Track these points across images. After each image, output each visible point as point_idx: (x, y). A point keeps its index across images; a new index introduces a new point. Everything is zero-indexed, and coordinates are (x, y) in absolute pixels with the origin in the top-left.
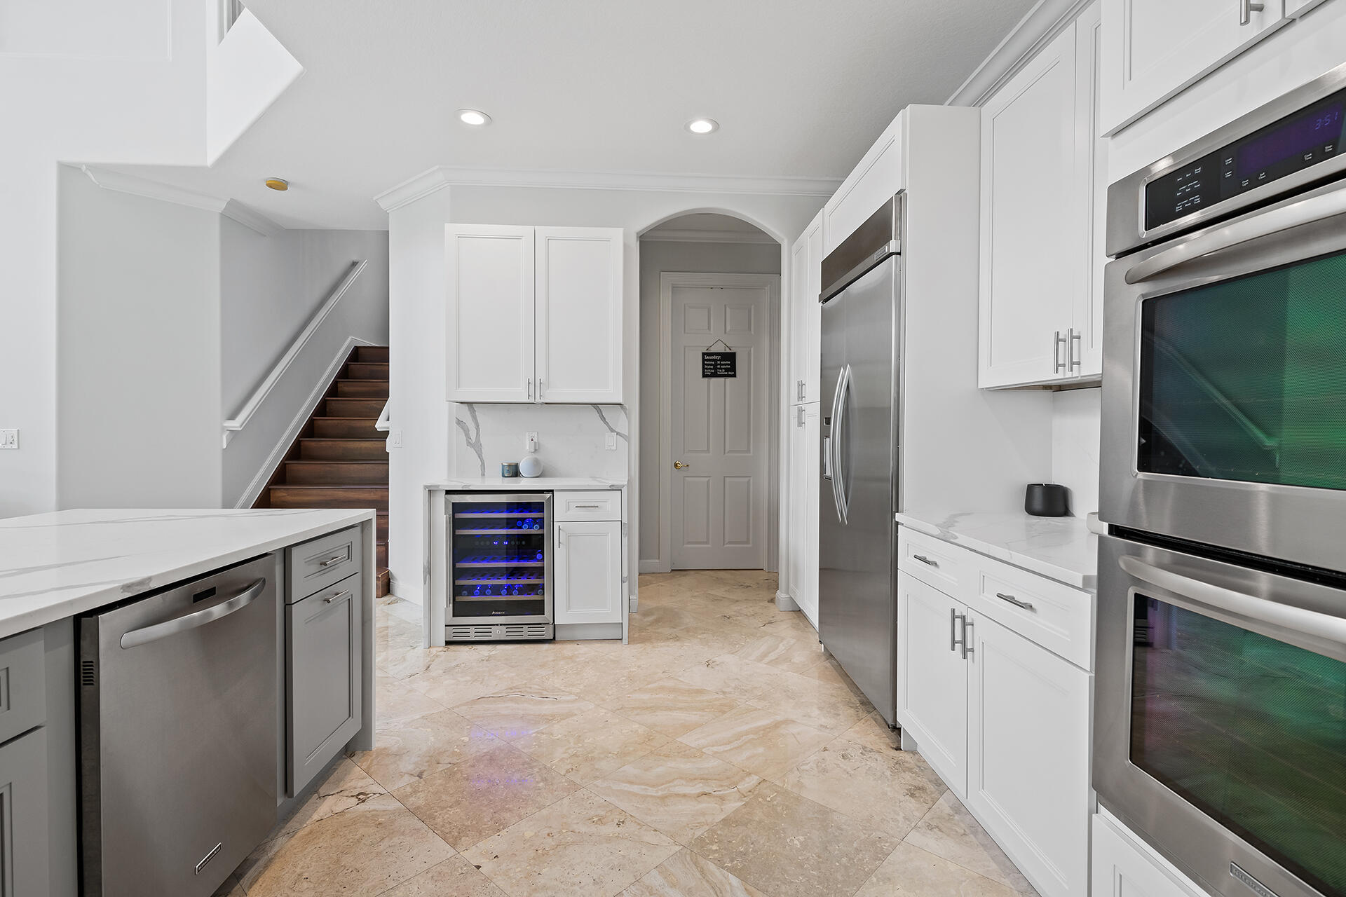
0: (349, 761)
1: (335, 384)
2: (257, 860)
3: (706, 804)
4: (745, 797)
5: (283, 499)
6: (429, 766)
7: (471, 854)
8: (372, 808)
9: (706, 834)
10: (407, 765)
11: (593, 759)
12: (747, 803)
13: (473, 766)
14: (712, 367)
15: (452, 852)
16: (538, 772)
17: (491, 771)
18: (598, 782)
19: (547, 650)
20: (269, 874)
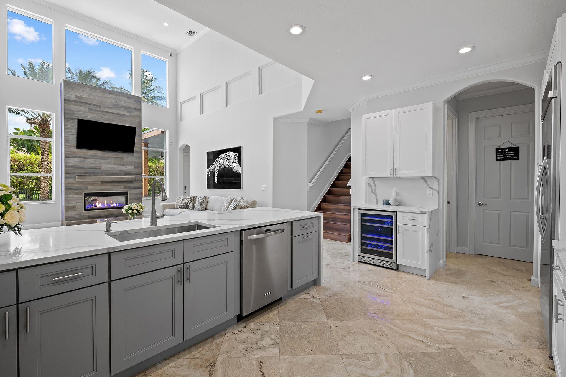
0: (314, 287)
1: (342, 170)
2: (283, 302)
3: (419, 345)
4: (440, 350)
5: (324, 207)
6: (333, 295)
7: (330, 323)
8: (313, 300)
9: (412, 353)
10: (328, 293)
11: (385, 313)
12: (439, 352)
13: (345, 300)
14: (502, 155)
15: (326, 320)
16: (364, 310)
17: (350, 304)
18: (382, 321)
19: (393, 273)
20: (285, 306)
